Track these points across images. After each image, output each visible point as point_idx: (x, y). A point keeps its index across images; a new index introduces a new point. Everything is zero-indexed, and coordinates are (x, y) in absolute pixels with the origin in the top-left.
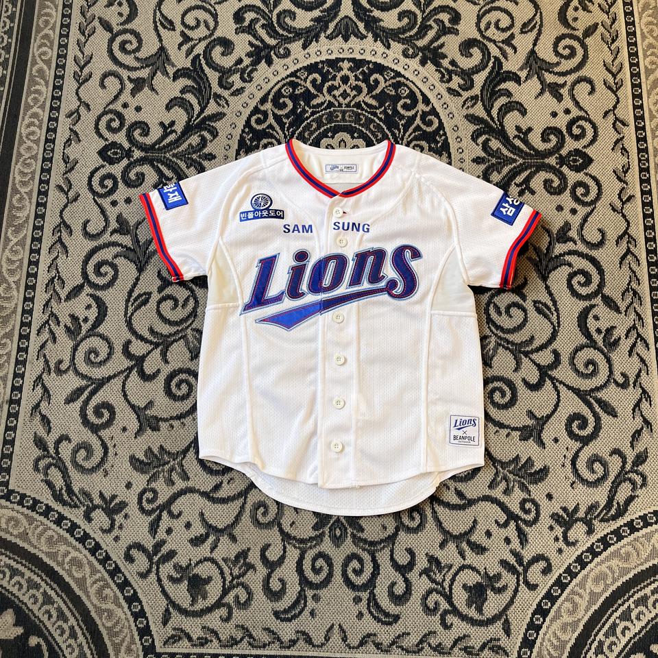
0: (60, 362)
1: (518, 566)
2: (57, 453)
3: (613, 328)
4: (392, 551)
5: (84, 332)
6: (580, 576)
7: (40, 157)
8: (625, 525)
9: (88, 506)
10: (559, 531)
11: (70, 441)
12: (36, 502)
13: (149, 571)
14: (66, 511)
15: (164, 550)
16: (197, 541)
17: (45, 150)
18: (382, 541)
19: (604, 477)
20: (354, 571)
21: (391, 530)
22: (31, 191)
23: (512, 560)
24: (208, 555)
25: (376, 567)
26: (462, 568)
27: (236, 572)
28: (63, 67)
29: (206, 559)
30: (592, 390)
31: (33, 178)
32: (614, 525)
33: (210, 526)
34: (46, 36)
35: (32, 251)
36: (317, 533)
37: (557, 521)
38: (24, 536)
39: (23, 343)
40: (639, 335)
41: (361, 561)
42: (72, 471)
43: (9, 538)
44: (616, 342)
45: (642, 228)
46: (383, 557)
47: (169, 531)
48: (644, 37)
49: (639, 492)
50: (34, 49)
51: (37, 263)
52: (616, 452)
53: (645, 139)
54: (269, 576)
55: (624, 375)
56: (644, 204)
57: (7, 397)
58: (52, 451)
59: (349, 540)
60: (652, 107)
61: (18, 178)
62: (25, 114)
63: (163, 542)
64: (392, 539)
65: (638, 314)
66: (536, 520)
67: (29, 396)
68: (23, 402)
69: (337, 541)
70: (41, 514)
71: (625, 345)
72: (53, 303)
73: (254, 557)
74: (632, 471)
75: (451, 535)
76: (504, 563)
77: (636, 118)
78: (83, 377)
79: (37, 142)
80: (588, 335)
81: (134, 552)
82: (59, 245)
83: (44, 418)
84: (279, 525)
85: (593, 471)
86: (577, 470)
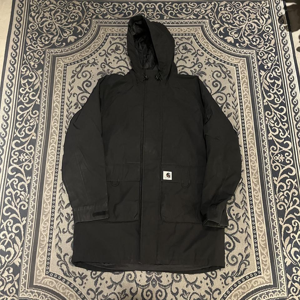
0: (64, 229)
1: (210, 292)
2: (64, 259)
3: (238, 213)
4: (171, 288)
5: (71, 219)
6: (230, 295)
7: (55, 160)
8: (243, 278)
9: (75, 277)
10: (223, 280)
11: (68, 255)
12: (58, 276)
13: (95, 298)
14: (67, 278)
15: (99, 291)
16: (109, 287)
17: (57, 158)
18: (168, 285)
19: (237, 262)
20: (159, 295)
21: (171, 282)
22: (53, 172)
23: (209, 290)
24: (113, 291)
25: (166, 294)
26: (193, 293)
27: (122, 297)
28: (62, 130)
29: (113, 293)
30: (232, 234)
31: (53, 168)
32: (240, 278)
33: (114, 282)
34: (56, 119)
35: (54, 192)
36: (147, 283)
37: (222, 277)
38: (55, 287)
39: (52, 223)
40: (246, 216)
41: (161, 292)
42: (69, 265)
43: (50, 288)
44: (239, 219)
45: (246, 180)
46: (168, 291)
47: (101, 284)
48: (246, 117)
49: (247, 267)
50: (52, 124)
51: (55, 196)
52: (240, 254)
53: (247, 151)
54: (133, 298)
55: (242, 229)
56: (247, 173)
57: (48, 241)
58: (63, 259)
59: (158, 285)
60: (250, 141)
61: (48, 168)
62: (50, 146)
63: (99, 288)
64: (171, 284)
65: (246, 209)
66: (216, 277)
67: (54, 241)
68: (53, 243)
69: (154, 286)
70: (60, 280)
71: (242, 219)
72: (61, 209)
73: (128, 292)
74: (245, 260)
75: (190, 283)
76: (206, 291)
77: (244, 144)
78: (72, 234)
79: (54, 155)
80: (231, 216)
81: (90, 292)
82: (62, 190)
83: (59, 248)
84: (135, 281)
85: (233, 261)
86: (228, 260)
